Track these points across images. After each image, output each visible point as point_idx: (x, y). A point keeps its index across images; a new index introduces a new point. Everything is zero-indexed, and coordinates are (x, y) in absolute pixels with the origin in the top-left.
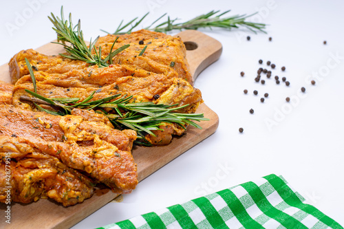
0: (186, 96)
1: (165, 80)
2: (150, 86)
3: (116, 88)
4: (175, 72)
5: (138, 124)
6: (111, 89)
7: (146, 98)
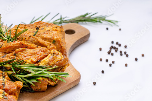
0: (58, 61)
1: (46, 51)
2: (36, 55)
3: (15, 55)
4: (54, 46)
5: (25, 78)
6: (11, 55)
7: (32, 62)
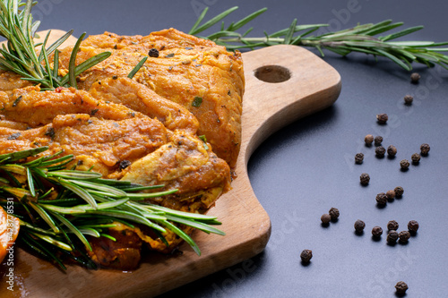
1: (158, 131)
2: (120, 141)
3: (51, 135)
6: (39, 136)
7: (103, 163)
